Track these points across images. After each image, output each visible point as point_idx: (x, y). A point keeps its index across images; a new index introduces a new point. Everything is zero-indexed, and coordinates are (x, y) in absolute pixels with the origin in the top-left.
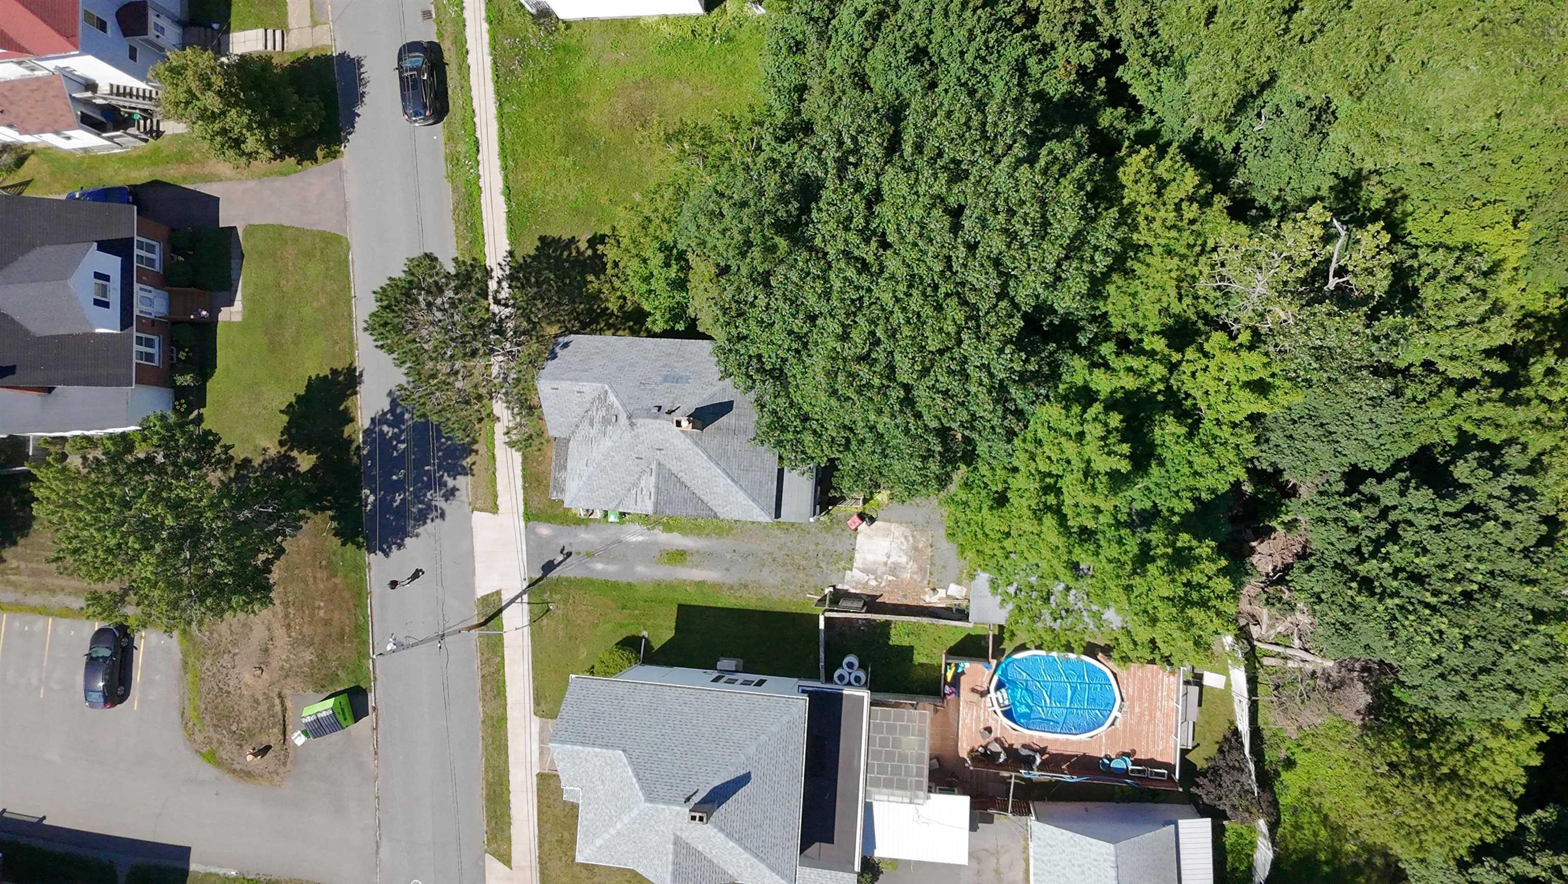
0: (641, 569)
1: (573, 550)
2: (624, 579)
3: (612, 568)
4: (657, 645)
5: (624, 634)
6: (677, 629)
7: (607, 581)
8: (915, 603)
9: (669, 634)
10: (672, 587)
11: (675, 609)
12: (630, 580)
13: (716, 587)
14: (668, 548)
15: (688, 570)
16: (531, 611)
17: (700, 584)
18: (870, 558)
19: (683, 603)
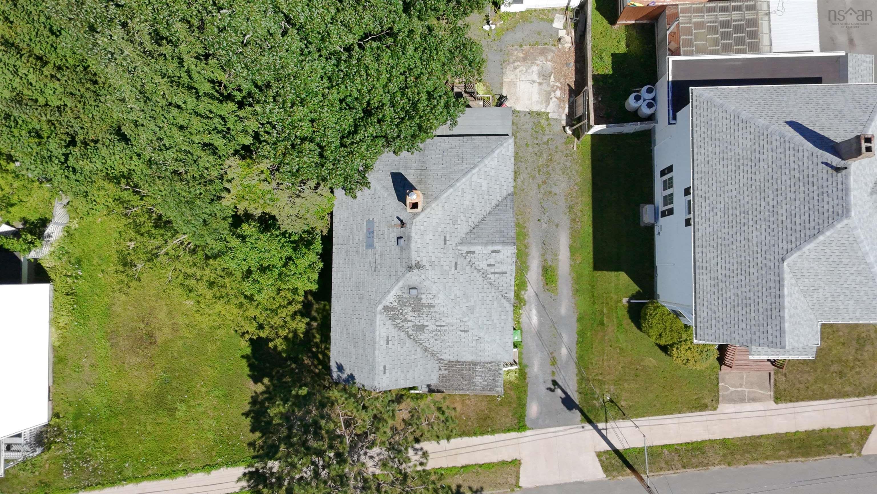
0: (563, 310)
1: (550, 378)
2: (575, 326)
3: (565, 338)
4: (635, 288)
5: (627, 322)
6: (617, 270)
7: (578, 342)
8: (573, 55)
9: (623, 277)
10: (577, 279)
11: (598, 273)
12: (575, 319)
13: (574, 235)
14: (541, 284)
15: (560, 264)
16: (615, 419)
17: (573, 250)
18: (536, 97)
19: (592, 265)
